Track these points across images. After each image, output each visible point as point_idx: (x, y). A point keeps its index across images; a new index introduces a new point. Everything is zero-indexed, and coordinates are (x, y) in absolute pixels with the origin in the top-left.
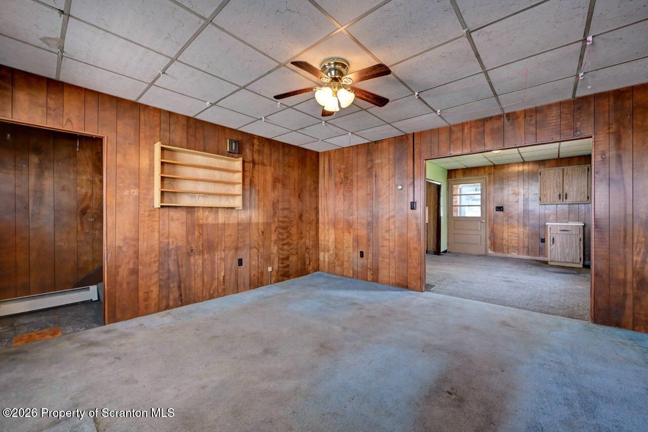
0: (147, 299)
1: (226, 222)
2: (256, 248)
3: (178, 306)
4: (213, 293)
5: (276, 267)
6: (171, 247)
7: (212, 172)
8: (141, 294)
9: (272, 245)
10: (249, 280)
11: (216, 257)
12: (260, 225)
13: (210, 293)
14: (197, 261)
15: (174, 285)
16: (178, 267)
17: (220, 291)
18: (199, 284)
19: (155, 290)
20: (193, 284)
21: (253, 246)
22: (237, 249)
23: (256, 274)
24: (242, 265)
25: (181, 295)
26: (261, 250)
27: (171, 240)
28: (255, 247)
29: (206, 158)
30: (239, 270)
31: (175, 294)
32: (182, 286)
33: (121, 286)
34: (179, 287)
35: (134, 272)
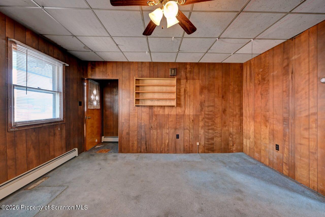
0: (133, 146)
1: (170, 114)
2: (188, 129)
3: (145, 153)
4: (162, 150)
5: (203, 143)
6: (142, 125)
7: (162, 87)
8: (131, 143)
9: (200, 129)
10: (183, 148)
11: (164, 132)
12: (191, 116)
13: (160, 150)
14: (154, 132)
15: (143, 142)
16: (145, 134)
17: (166, 150)
18: (155, 144)
19: (136, 143)
20: (152, 144)
21: (186, 128)
22: (176, 129)
23: (188, 145)
24: (179, 138)
25: (146, 148)
26: (192, 131)
27: (142, 121)
28: (187, 129)
30: (177, 140)
31: (144, 147)
32: (147, 144)
33: (124, 138)
34: (146, 144)
35: (128, 134)
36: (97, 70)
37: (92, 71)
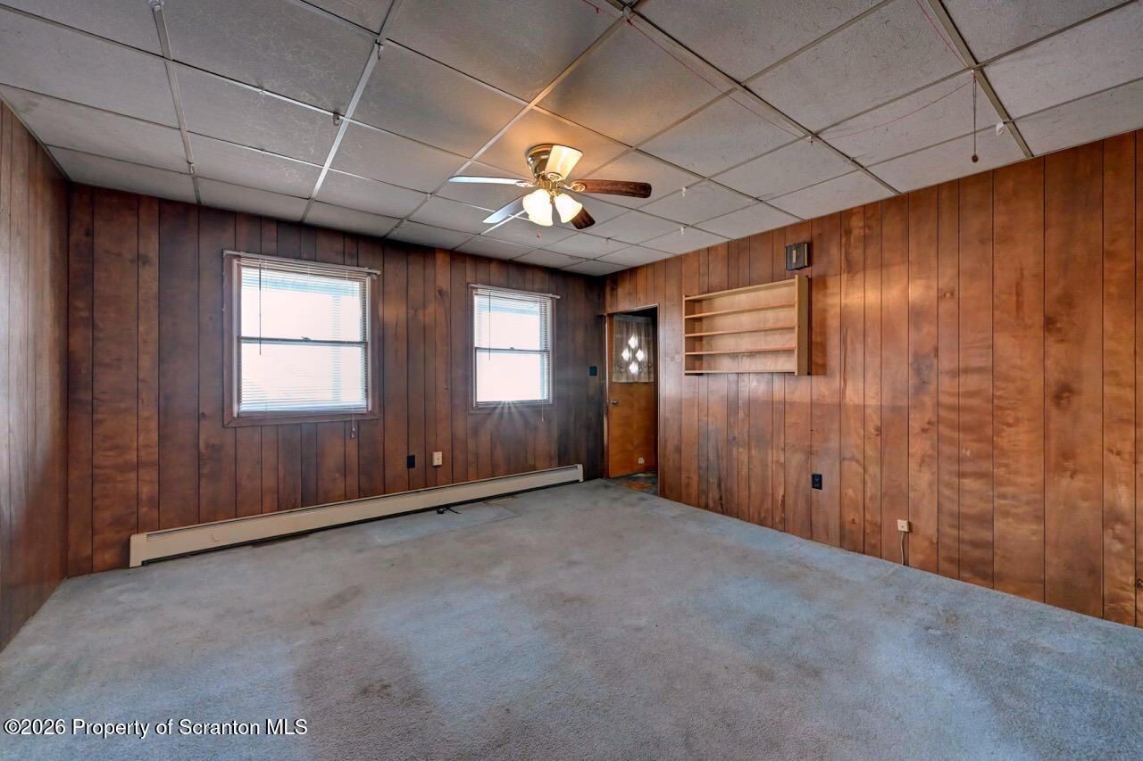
0: (688, 485)
1: (787, 400)
2: (857, 461)
3: (717, 512)
4: (765, 517)
5: (927, 526)
6: (710, 428)
7: (761, 314)
8: (683, 476)
9: (913, 465)
10: (838, 530)
11: (770, 458)
13: (759, 514)
14: (741, 454)
15: (713, 480)
16: (718, 457)
17: (777, 520)
18: (744, 494)
19: (695, 478)
20: (735, 489)
21: (847, 454)
22: (810, 453)
23: (857, 520)
24: (820, 488)
25: (721, 498)
26: (874, 469)
27: (710, 419)
28: (853, 459)
29: (753, 294)
30: (814, 494)
31: (714, 494)
32: (722, 485)
33: (669, 460)
34: (719, 485)
35: (678, 450)
36: (620, 291)
37: (612, 295)
